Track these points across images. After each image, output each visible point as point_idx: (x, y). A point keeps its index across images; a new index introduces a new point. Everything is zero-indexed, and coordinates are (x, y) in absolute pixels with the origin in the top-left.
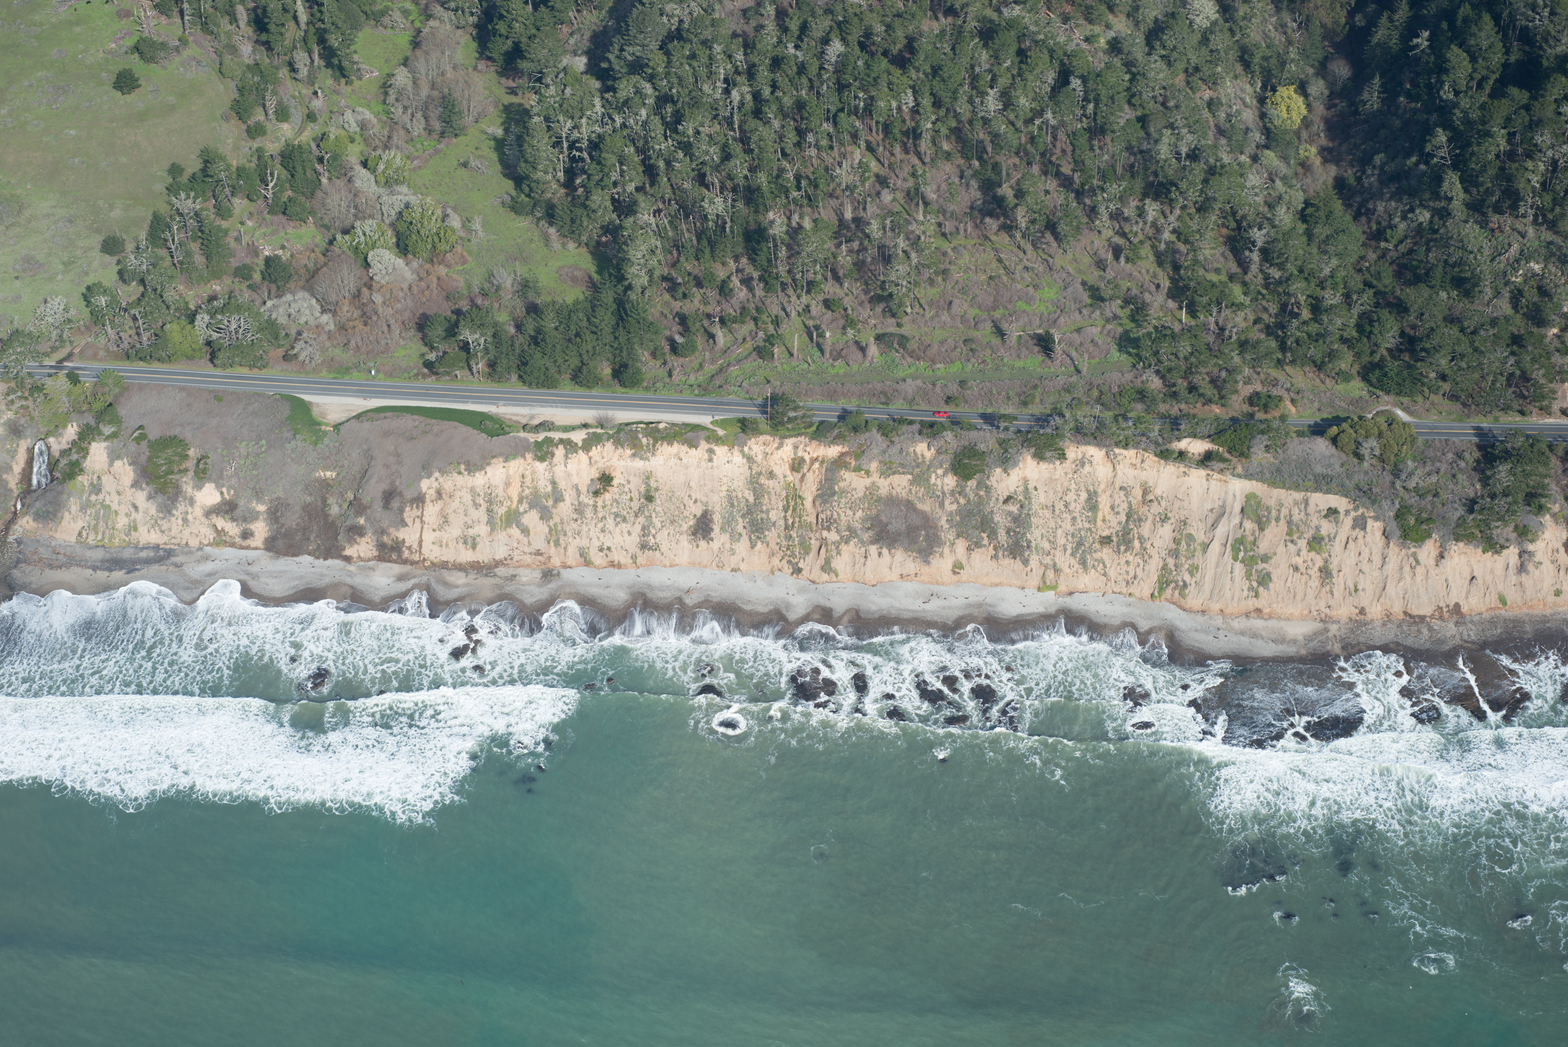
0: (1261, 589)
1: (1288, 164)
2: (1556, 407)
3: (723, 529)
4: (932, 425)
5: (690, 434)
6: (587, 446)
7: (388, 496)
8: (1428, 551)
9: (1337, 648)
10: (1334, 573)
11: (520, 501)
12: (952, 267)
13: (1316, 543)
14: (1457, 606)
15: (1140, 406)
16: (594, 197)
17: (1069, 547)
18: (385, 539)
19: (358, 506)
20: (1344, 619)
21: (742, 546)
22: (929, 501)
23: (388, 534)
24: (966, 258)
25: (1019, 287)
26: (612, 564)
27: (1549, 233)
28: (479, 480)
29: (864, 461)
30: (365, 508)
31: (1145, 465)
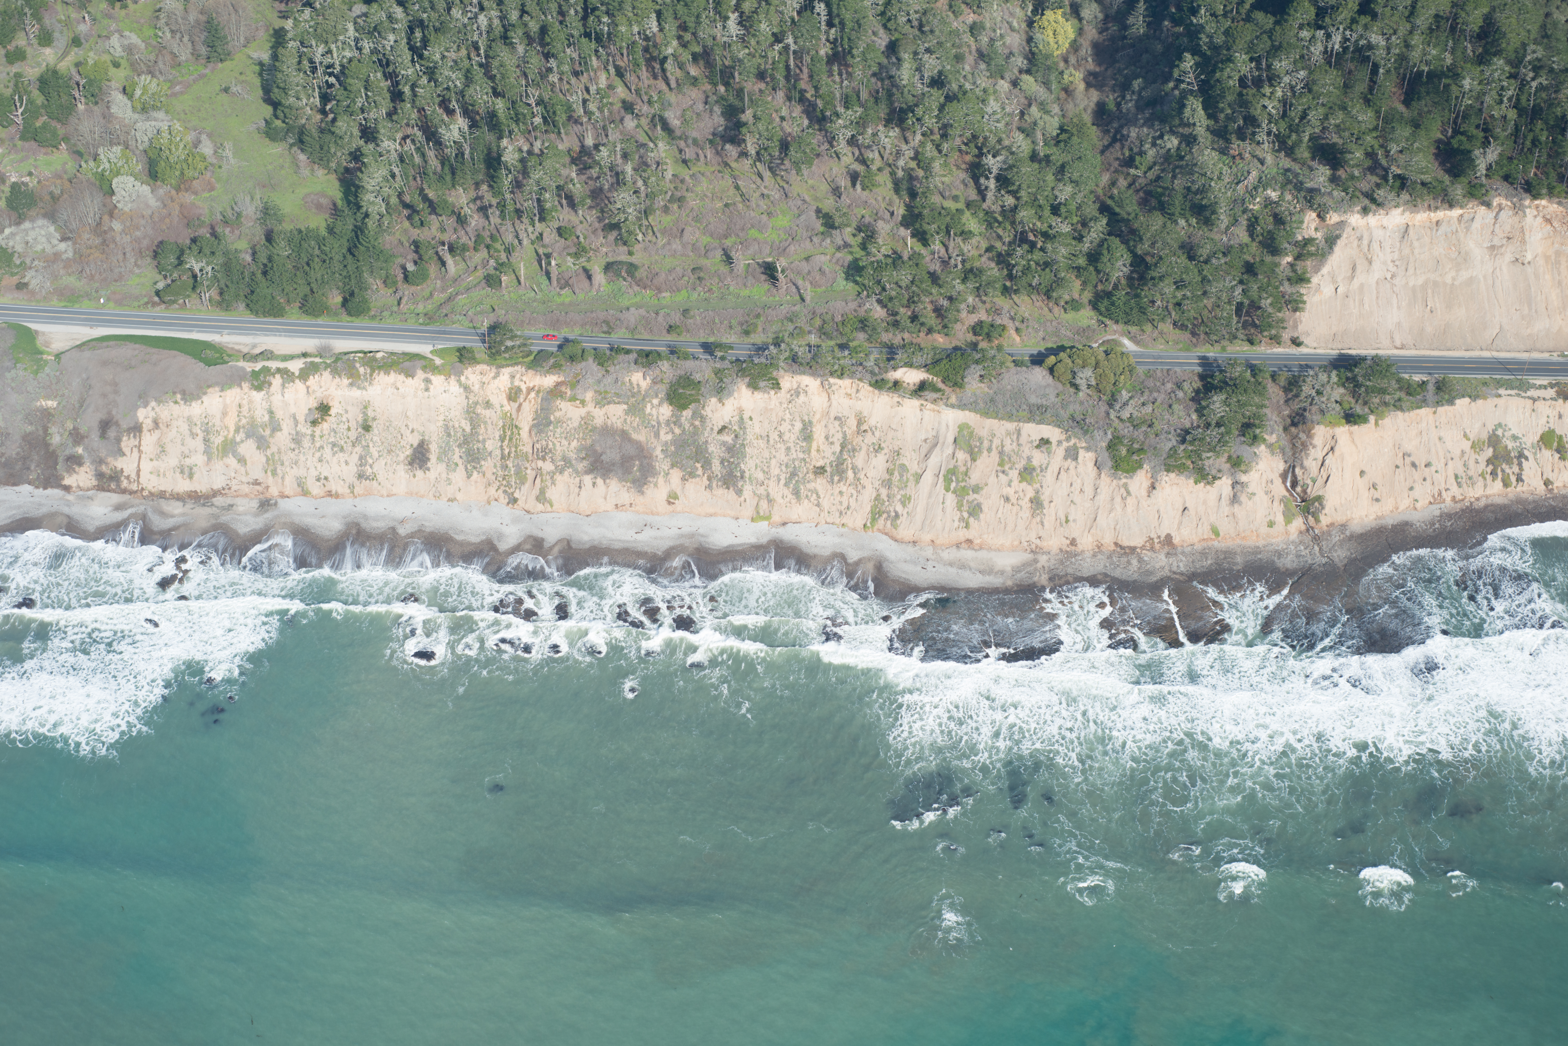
0: (971, 520)
1: (1049, 89)
2: (1286, 336)
3: (439, 459)
4: (648, 355)
5: (407, 364)
6: (304, 375)
7: (105, 426)
8: (1140, 480)
9: (1043, 579)
10: (1046, 504)
11: (237, 431)
12: (689, 195)
13: (1028, 473)
14: (1169, 537)
15: (862, 336)
16: (339, 123)
17: (783, 477)
18: (104, 468)
19: (77, 437)
20: (1055, 550)
21: (459, 475)
22: (644, 431)
23: (107, 464)
24: (704, 186)
25: (752, 214)
26: (330, 494)
27: (1288, 160)
28: (196, 409)
29: (579, 391)
30: (83, 438)
31: (860, 395)
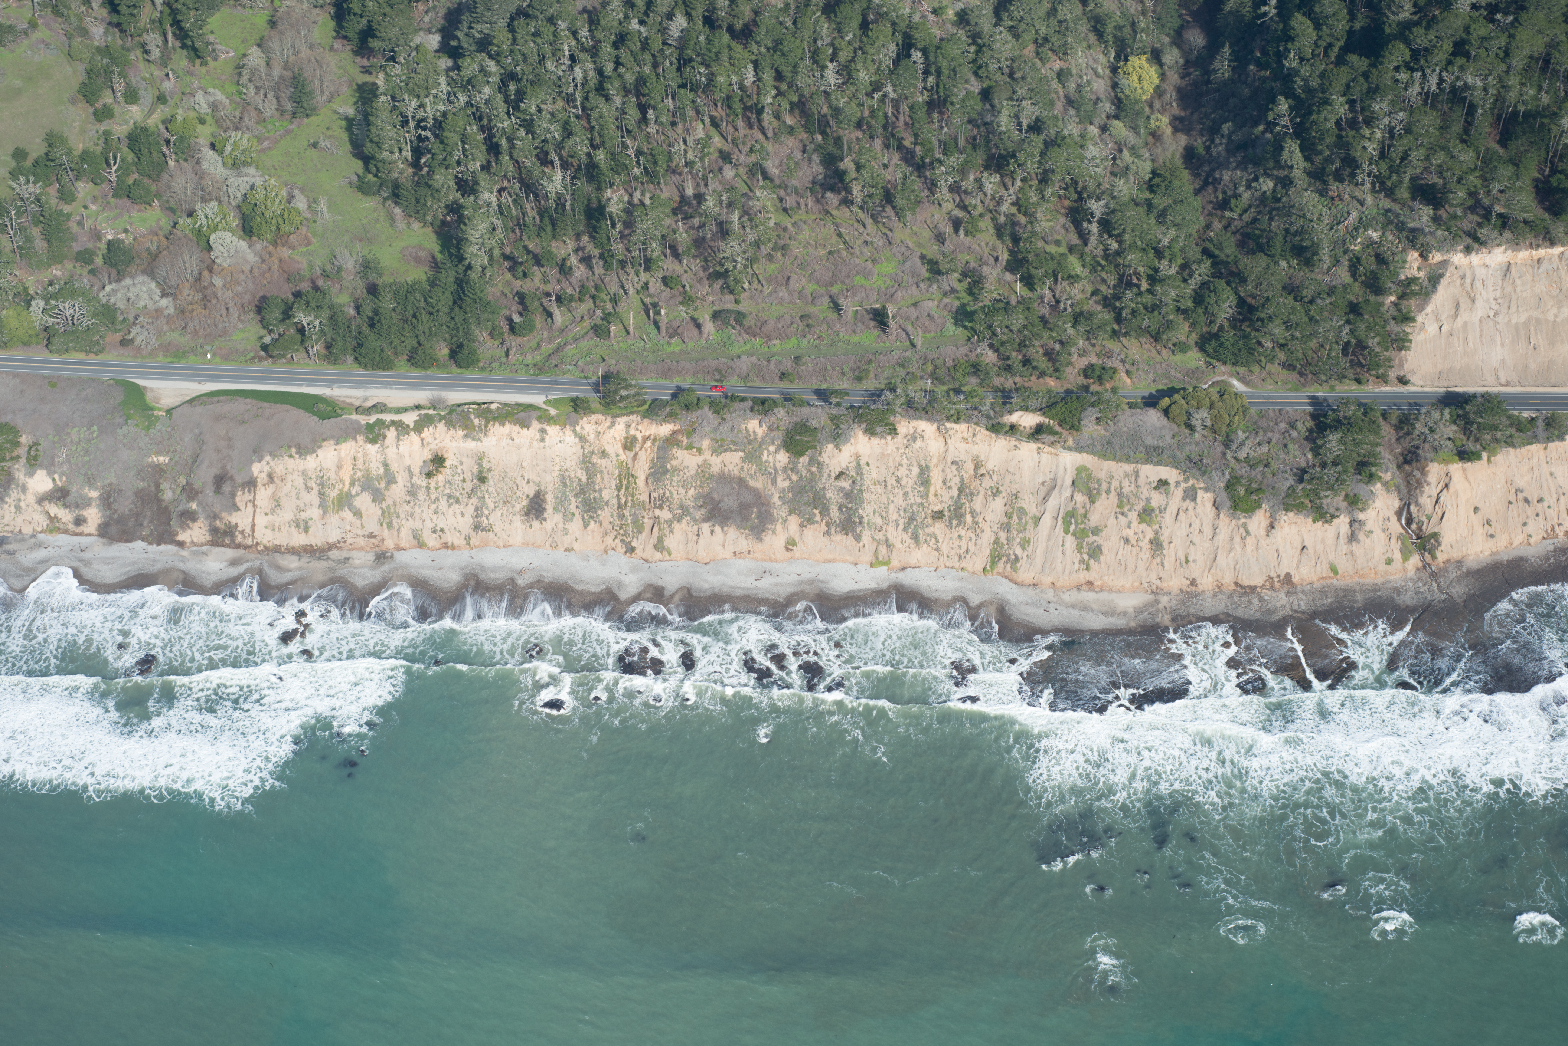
0: (1092, 562)
1: (1138, 133)
2: (1392, 375)
3: (556, 509)
4: (763, 402)
5: (522, 414)
6: (419, 427)
7: (220, 481)
8: (1258, 521)
9: (1166, 620)
10: (1165, 545)
11: (352, 484)
12: (792, 243)
13: (1147, 514)
14: (1288, 576)
15: (974, 380)
16: (437, 177)
17: (901, 522)
18: (218, 523)
19: (190, 492)
20: (1175, 591)
21: (576, 525)
22: (761, 478)
23: (221, 519)
24: (806, 234)
25: (857, 261)
26: (446, 546)
27: (1388, 200)
28: (311, 463)
29: (695, 439)
30: (197, 493)
31: (977, 439)
